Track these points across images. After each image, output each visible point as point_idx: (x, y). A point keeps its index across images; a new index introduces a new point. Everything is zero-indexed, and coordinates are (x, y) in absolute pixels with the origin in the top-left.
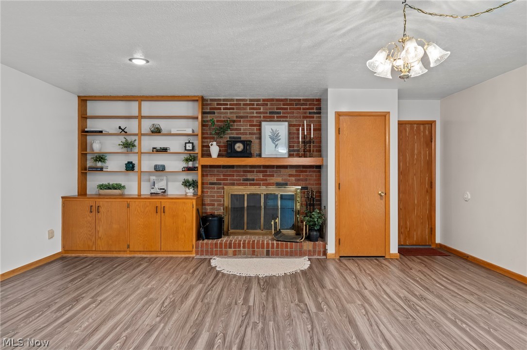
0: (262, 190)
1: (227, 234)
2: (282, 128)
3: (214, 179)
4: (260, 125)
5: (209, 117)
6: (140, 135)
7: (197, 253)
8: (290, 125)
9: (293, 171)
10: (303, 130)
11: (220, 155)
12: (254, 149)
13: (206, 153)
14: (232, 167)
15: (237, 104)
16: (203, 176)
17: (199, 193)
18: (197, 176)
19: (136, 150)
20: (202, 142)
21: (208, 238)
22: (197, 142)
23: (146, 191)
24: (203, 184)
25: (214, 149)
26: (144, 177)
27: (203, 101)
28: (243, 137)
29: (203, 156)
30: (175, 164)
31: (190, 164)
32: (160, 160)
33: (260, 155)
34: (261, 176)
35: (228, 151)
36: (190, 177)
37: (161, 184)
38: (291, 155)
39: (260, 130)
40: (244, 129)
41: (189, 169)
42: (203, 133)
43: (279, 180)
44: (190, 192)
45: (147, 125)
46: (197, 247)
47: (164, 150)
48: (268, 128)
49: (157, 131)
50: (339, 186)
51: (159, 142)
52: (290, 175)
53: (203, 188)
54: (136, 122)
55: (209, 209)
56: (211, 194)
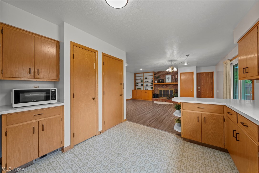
0: (166, 89)
1: (159, 98)
2: (170, 76)
3: (156, 87)
4: (165, 76)
5: (155, 75)
6: (143, 79)
7: (152, 100)
8: (172, 76)
9: (173, 85)
10: (175, 76)
11: (157, 82)
12: (164, 81)
13: (155, 82)
14: (160, 85)
15: (161, 72)
16: (154, 86)
17: (153, 90)
18: (153, 86)
19: (143, 82)
20: (154, 80)
21: (154, 98)
22: (153, 80)
23: (144, 89)
24: (154, 88)
25: (156, 81)
26: (144, 87)
27: (154, 72)
28: (162, 79)
29: (154, 83)
30: (149, 84)
31: (152, 84)
32: (147, 84)
33: (165, 82)
34: (166, 86)
35: (159, 82)
36: (152, 87)
37: (147, 88)
38: (172, 82)
39: (165, 77)
40: (162, 77)
41: (152, 85)
42: (154, 78)
43: (170, 87)
44: (152, 89)
45: (145, 77)
46: (152, 99)
47: (147, 82)
48: (167, 77)
49: (146, 78)
50: (181, 89)
51: (147, 80)
52: (172, 86)
53: (154, 89)
54: (143, 77)
55: (155, 93)
56: (156, 90)
